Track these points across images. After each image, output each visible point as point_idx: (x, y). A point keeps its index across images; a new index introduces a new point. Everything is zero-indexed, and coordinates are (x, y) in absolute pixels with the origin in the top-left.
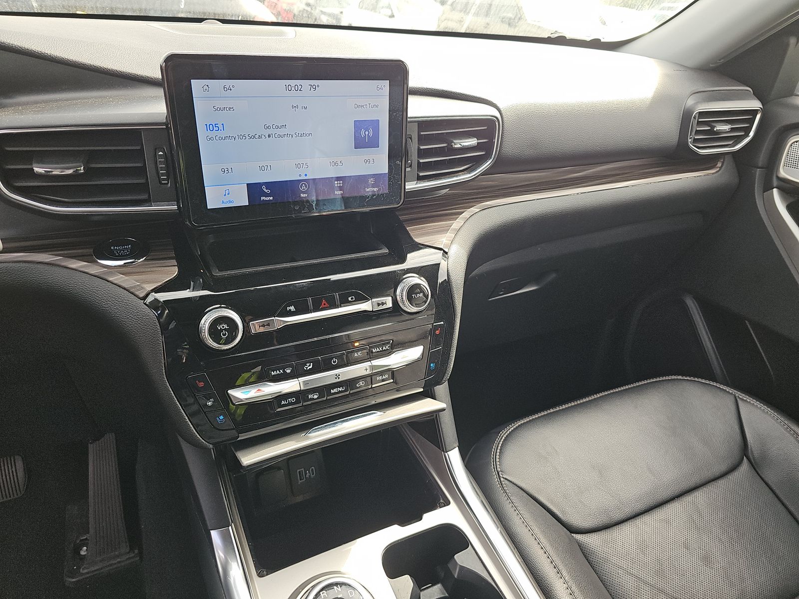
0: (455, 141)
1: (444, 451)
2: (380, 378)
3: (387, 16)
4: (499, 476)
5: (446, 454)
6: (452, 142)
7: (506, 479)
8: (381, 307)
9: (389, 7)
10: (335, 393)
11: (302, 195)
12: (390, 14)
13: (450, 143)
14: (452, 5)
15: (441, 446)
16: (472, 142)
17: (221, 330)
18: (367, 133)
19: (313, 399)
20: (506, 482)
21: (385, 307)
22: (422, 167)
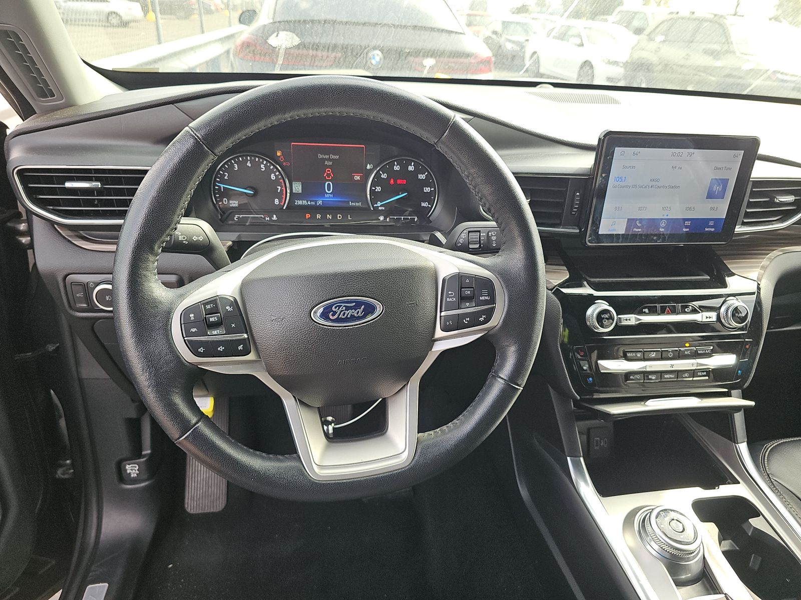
0: (777, 197)
1: (735, 443)
2: (700, 374)
3: (576, 45)
4: (769, 477)
5: (737, 445)
6: (775, 198)
7: (776, 480)
8: (708, 320)
9: (579, 36)
10: (667, 378)
11: (660, 230)
12: (579, 42)
13: (772, 198)
14: (649, 35)
15: (733, 439)
16: (790, 198)
17: (604, 318)
18: (718, 188)
19: (651, 379)
20: (776, 482)
21: (711, 320)
22: (748, 215)
